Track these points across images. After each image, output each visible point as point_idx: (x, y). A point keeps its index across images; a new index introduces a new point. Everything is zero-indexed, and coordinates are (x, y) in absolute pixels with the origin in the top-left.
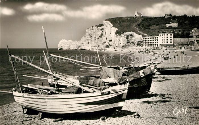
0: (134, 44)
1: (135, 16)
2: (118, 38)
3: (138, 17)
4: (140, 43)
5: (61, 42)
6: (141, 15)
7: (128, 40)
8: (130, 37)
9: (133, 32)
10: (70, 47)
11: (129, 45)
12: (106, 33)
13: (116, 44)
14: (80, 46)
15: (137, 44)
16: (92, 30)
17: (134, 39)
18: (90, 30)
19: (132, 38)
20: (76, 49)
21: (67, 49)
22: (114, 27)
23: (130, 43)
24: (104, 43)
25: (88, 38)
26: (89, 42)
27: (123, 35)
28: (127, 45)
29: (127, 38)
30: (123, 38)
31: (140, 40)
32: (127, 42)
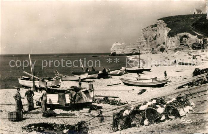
0: (188, 47)
1: (193, 14)
2: (169, 40)
3: (197, 15)
4: (194, 45)
5: (114, 46)
6: (200, 12)
7: (182, 42)
8: (184, 39)
9: (188, 32)
10: (124, 51)
11: (183, 48)
12: (159, 34)
13: (168, 47)
14: (135, 50)
15: (191, 46)
16: (148, 31)
17: (188, 40)
18: (145, 31)
19: (187, 39)
20: (131, 53)
21: (120, 53)
22: (167, 28)
23: (184, 46)
24: (158, 45)
25: (143, 41)
26: (144, 45)
27: (176, 37)
28: (180, 48)
29: (181, 40)
30: (176, 39)
31: (195, 42)
32: (181, 45)
